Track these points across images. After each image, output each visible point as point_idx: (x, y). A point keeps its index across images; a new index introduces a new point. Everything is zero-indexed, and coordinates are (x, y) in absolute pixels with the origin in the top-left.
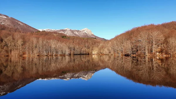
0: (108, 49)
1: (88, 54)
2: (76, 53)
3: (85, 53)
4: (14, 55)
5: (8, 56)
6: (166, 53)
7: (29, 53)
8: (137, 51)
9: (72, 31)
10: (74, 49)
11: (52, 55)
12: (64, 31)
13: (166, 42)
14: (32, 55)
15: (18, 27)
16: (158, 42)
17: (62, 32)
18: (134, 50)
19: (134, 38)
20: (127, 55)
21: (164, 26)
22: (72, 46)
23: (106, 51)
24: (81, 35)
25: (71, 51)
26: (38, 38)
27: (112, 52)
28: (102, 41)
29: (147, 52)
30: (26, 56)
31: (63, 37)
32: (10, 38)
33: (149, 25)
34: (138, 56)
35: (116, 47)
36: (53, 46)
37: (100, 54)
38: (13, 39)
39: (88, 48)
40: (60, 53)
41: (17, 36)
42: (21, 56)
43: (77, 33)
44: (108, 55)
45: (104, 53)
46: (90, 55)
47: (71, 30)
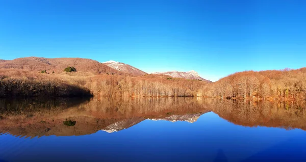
0: (212, 92)
1: (193, 96)
2: (179, 94)
3: (189, 95)
4: (126, 95)
5: (121, 96)
6: (260, 97)
7: (137, 94)
8: (237, 94)
9: (179, 73)
10: (178, 91)
11: (156, 97)
12: (170, 73)
13: (261, 87)
14: (139, 96)
15: (132, 72)
16: (254, 87)
17: (168, 74)
18: (234, 93)
19: (235, 82)
20: (229, 98)
21: (261, 73)
22: (175, 87)
23: (209, 94)
24: (187, 77)
25: (174, 92)
26: (144, 81)
27: (215, 95)
28: (207, 83)
29: (245, 95)
30: (134, 96)
31: (168, 79)
32: (123, 81)
33: (249, 71)
34: (237, 98)
35: (219, 90)
36: (157, 88)
37: (204, 97)
38: (126, 82)
39: (193, 90)
40: (163, 94)
41: (128, 78)
42: (131, 96)
43: (183, 75)
44: (211, 97)
45: (208, 95)
46: (194, 97)
47: (177, 72)
